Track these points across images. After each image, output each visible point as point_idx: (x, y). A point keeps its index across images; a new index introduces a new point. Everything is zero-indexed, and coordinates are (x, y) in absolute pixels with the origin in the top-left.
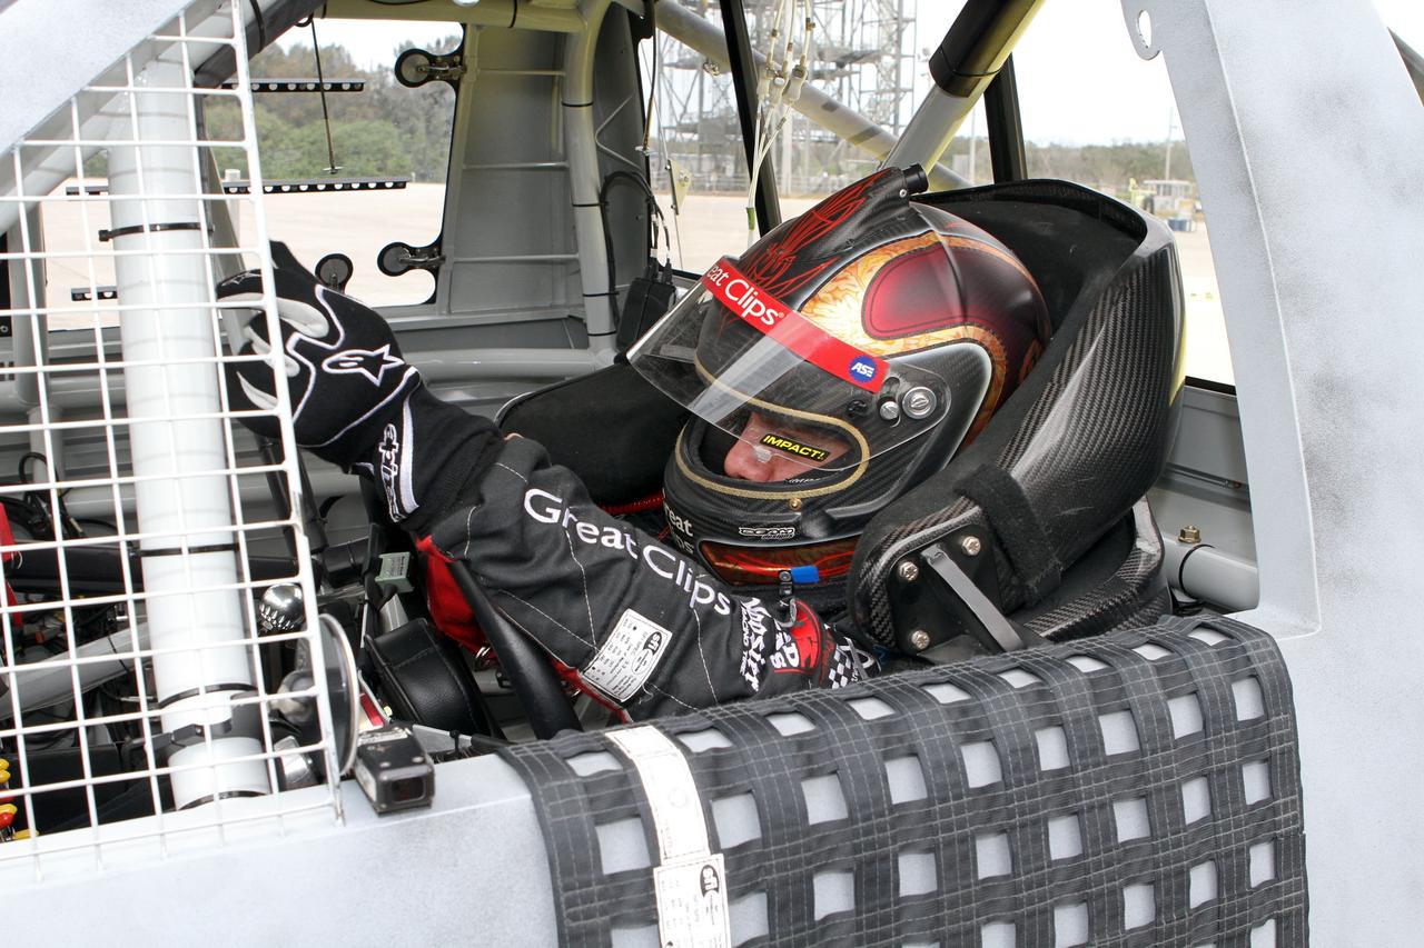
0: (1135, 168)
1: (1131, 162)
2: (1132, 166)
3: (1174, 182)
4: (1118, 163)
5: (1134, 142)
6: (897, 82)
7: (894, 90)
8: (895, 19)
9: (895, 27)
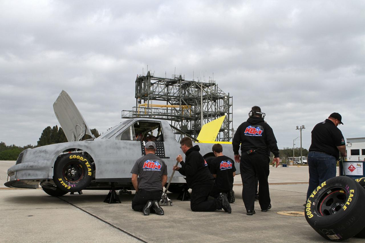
0: (290, 155)
1: (289, 153)
2: (289, 154)
3: (295, 157)
4: (286, 154)
5: (289, 148)
6: (229, 136)
7: (228, 138)
8: (227, 121)
9: (227, 123)
